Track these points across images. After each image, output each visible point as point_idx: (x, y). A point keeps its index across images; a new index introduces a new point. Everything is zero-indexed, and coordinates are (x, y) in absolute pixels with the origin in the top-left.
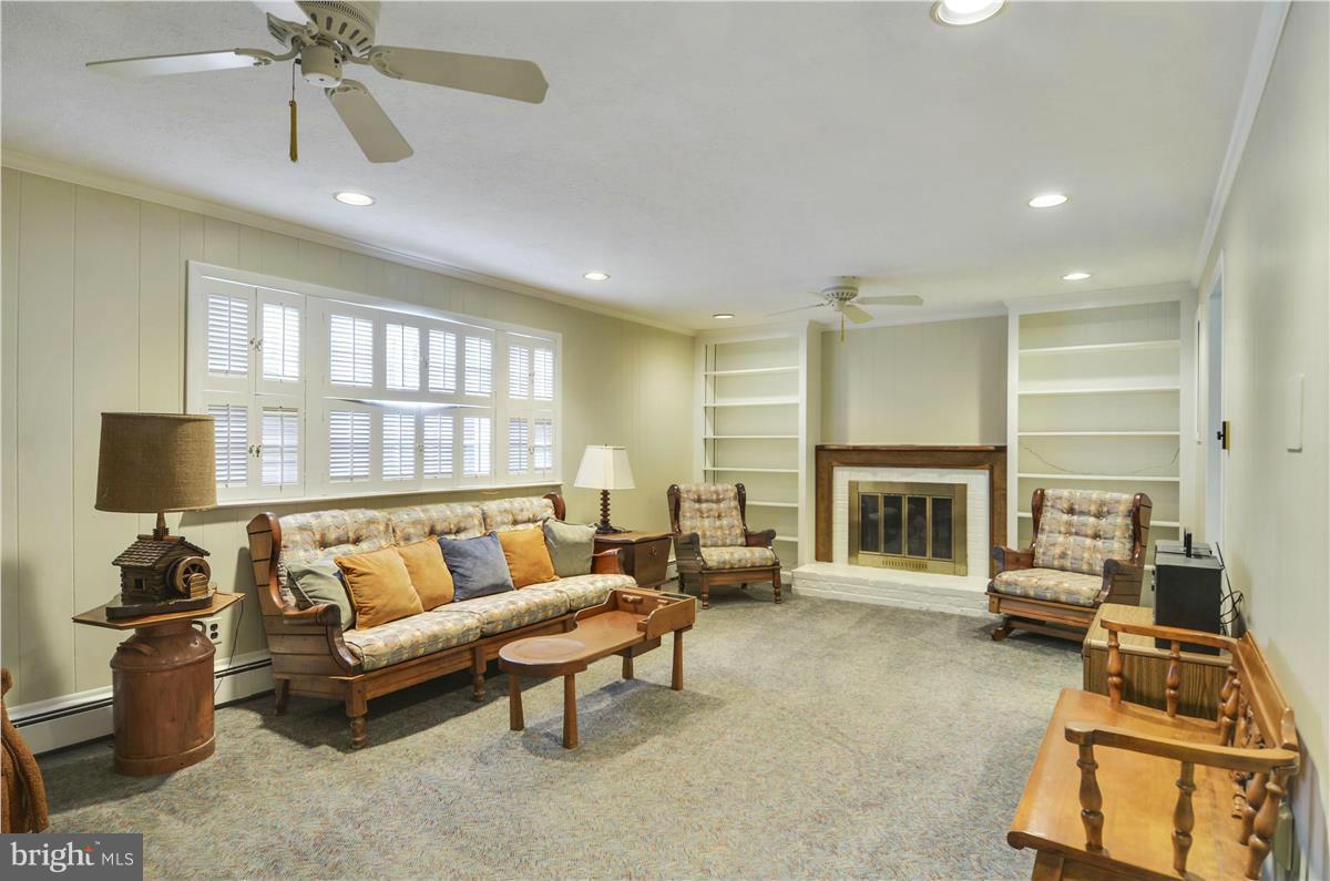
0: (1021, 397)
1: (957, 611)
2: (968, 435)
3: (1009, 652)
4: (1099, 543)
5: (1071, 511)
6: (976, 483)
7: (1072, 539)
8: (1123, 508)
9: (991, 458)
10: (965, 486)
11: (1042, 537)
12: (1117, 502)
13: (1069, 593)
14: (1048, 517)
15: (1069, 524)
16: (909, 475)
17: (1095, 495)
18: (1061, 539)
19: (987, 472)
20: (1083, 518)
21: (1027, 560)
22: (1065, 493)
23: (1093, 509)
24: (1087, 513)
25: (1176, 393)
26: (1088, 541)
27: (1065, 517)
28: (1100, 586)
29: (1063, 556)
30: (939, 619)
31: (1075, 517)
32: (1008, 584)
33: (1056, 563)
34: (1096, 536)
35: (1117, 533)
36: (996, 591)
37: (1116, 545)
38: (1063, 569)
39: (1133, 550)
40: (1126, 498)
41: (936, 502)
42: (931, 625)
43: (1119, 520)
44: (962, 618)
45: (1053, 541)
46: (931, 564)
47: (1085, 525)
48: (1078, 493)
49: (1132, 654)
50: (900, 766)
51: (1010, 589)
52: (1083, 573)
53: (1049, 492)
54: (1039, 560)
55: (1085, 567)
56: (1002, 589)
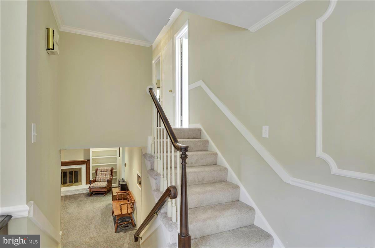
0: (92, 151)
1: (82, 193)
2: (81, 158)
3: (94, 198)
4: (106, 176)
5: (102, 171)
6: (83, 167)
7: (102, 176)
8: (109, 170)
9: (87, 162)
10: (81, 168)
11: (97, 176)
12: (109, 169)
13: (102, 186)
14: (98, 173)
15: (102, 173)
16: (69, 167)
17: (105, 168)
18: (100, 176)
19: (85, 165)
20: (104, 172)
21: (95, 181)
22: (101, 168)
23: (105, 171)
24: (104, 171)
25: (116, 150)
26: (105, 176)
27: (101, 172)
28: (106, 184)
29: (101, 179)
30: (79, 195)
31: (102, 172)
32: (92, 186)
33: (100, 180)
34: (106, 175)
35: (109, 174)
36: (90, 188)
37: (109, 176)
38: (101, 181)
39: (111, 176)
40: (110, 168)
41: (75, 172)
42: (79, 197)
43: (109, 172)
44: (83, 194)
45: (99, 177)
46: (74, 184)
47: (104, 173)
48: (103, 168)
49: (119, 195)
50: (91, 219)
51: (93, 187)
52: (104, 181)
53: (98, 168)
54: (97, 180)
55: (104, 180)
56: (91, 187)
